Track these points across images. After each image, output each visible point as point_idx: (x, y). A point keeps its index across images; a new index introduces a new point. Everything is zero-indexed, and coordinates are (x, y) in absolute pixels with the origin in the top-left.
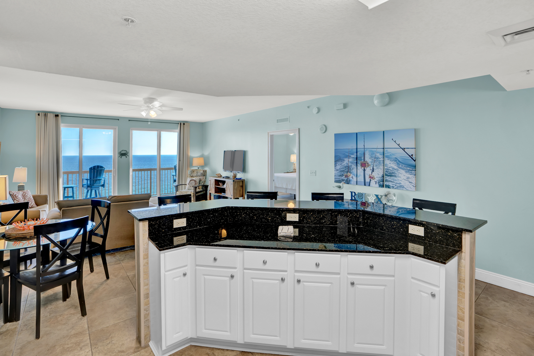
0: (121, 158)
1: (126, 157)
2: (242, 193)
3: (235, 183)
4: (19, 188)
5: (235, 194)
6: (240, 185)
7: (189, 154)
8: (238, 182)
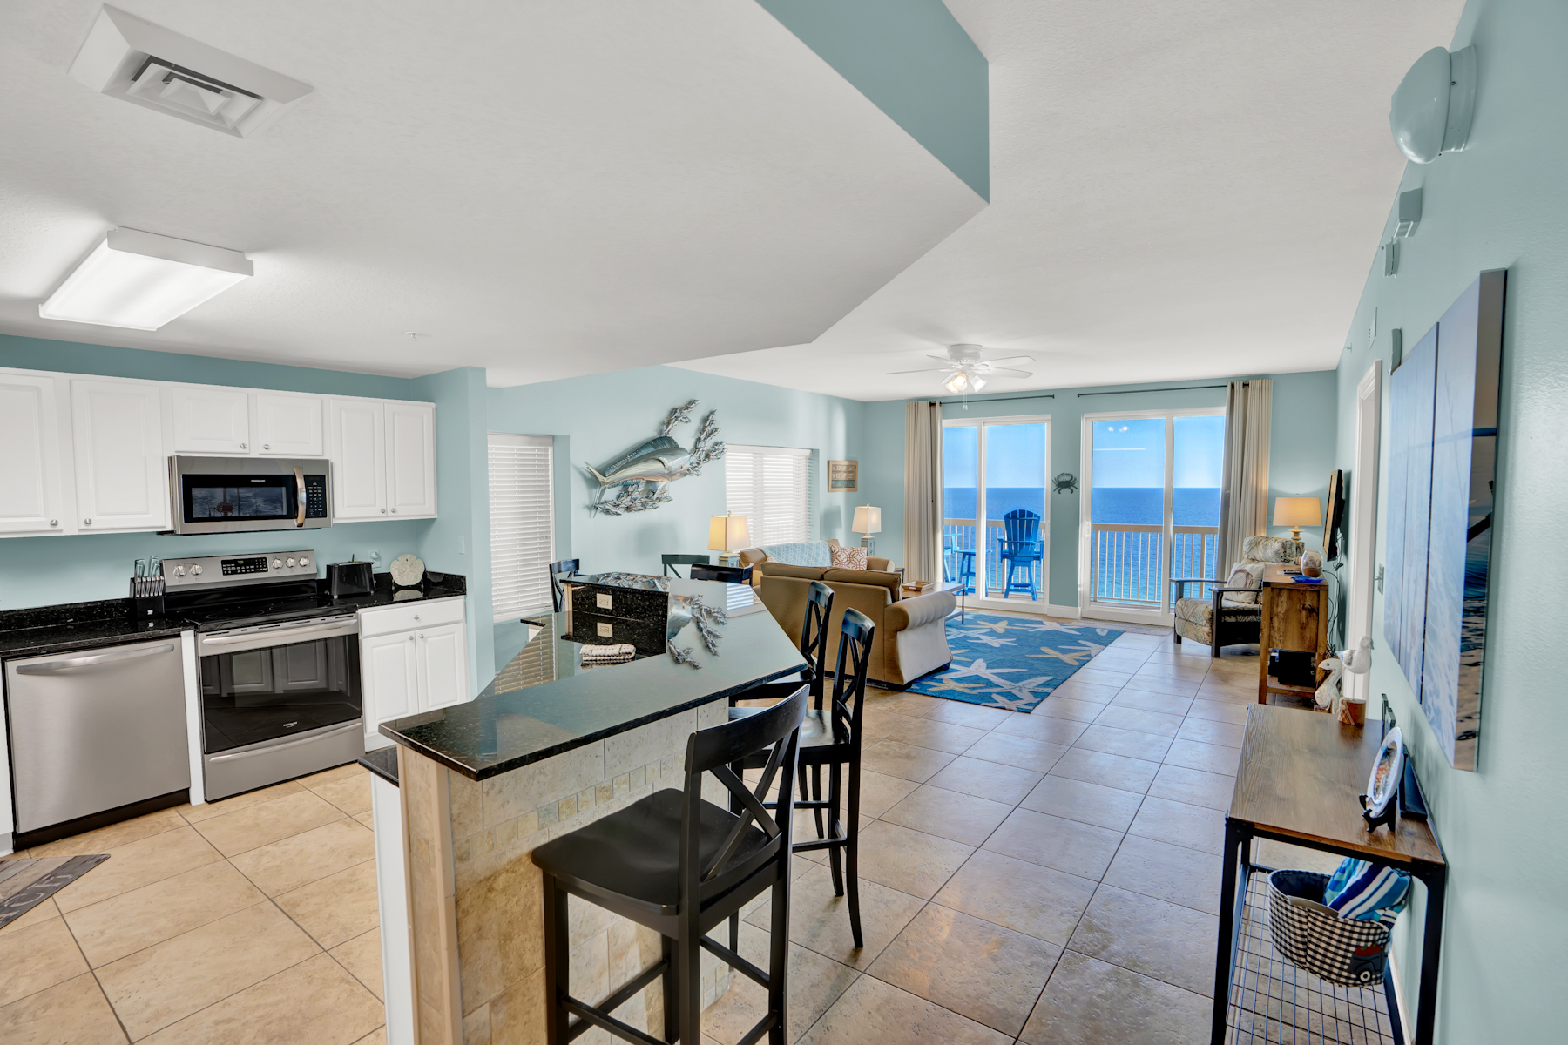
0: (1060, 493)
1: (1072, 492)
2: (1313, 635)
3: (1276, 591)
4: (865, 542)
5: (1276, 635)
6: (1304, 605)
7: (1265, 486)
8: (1294, 593)
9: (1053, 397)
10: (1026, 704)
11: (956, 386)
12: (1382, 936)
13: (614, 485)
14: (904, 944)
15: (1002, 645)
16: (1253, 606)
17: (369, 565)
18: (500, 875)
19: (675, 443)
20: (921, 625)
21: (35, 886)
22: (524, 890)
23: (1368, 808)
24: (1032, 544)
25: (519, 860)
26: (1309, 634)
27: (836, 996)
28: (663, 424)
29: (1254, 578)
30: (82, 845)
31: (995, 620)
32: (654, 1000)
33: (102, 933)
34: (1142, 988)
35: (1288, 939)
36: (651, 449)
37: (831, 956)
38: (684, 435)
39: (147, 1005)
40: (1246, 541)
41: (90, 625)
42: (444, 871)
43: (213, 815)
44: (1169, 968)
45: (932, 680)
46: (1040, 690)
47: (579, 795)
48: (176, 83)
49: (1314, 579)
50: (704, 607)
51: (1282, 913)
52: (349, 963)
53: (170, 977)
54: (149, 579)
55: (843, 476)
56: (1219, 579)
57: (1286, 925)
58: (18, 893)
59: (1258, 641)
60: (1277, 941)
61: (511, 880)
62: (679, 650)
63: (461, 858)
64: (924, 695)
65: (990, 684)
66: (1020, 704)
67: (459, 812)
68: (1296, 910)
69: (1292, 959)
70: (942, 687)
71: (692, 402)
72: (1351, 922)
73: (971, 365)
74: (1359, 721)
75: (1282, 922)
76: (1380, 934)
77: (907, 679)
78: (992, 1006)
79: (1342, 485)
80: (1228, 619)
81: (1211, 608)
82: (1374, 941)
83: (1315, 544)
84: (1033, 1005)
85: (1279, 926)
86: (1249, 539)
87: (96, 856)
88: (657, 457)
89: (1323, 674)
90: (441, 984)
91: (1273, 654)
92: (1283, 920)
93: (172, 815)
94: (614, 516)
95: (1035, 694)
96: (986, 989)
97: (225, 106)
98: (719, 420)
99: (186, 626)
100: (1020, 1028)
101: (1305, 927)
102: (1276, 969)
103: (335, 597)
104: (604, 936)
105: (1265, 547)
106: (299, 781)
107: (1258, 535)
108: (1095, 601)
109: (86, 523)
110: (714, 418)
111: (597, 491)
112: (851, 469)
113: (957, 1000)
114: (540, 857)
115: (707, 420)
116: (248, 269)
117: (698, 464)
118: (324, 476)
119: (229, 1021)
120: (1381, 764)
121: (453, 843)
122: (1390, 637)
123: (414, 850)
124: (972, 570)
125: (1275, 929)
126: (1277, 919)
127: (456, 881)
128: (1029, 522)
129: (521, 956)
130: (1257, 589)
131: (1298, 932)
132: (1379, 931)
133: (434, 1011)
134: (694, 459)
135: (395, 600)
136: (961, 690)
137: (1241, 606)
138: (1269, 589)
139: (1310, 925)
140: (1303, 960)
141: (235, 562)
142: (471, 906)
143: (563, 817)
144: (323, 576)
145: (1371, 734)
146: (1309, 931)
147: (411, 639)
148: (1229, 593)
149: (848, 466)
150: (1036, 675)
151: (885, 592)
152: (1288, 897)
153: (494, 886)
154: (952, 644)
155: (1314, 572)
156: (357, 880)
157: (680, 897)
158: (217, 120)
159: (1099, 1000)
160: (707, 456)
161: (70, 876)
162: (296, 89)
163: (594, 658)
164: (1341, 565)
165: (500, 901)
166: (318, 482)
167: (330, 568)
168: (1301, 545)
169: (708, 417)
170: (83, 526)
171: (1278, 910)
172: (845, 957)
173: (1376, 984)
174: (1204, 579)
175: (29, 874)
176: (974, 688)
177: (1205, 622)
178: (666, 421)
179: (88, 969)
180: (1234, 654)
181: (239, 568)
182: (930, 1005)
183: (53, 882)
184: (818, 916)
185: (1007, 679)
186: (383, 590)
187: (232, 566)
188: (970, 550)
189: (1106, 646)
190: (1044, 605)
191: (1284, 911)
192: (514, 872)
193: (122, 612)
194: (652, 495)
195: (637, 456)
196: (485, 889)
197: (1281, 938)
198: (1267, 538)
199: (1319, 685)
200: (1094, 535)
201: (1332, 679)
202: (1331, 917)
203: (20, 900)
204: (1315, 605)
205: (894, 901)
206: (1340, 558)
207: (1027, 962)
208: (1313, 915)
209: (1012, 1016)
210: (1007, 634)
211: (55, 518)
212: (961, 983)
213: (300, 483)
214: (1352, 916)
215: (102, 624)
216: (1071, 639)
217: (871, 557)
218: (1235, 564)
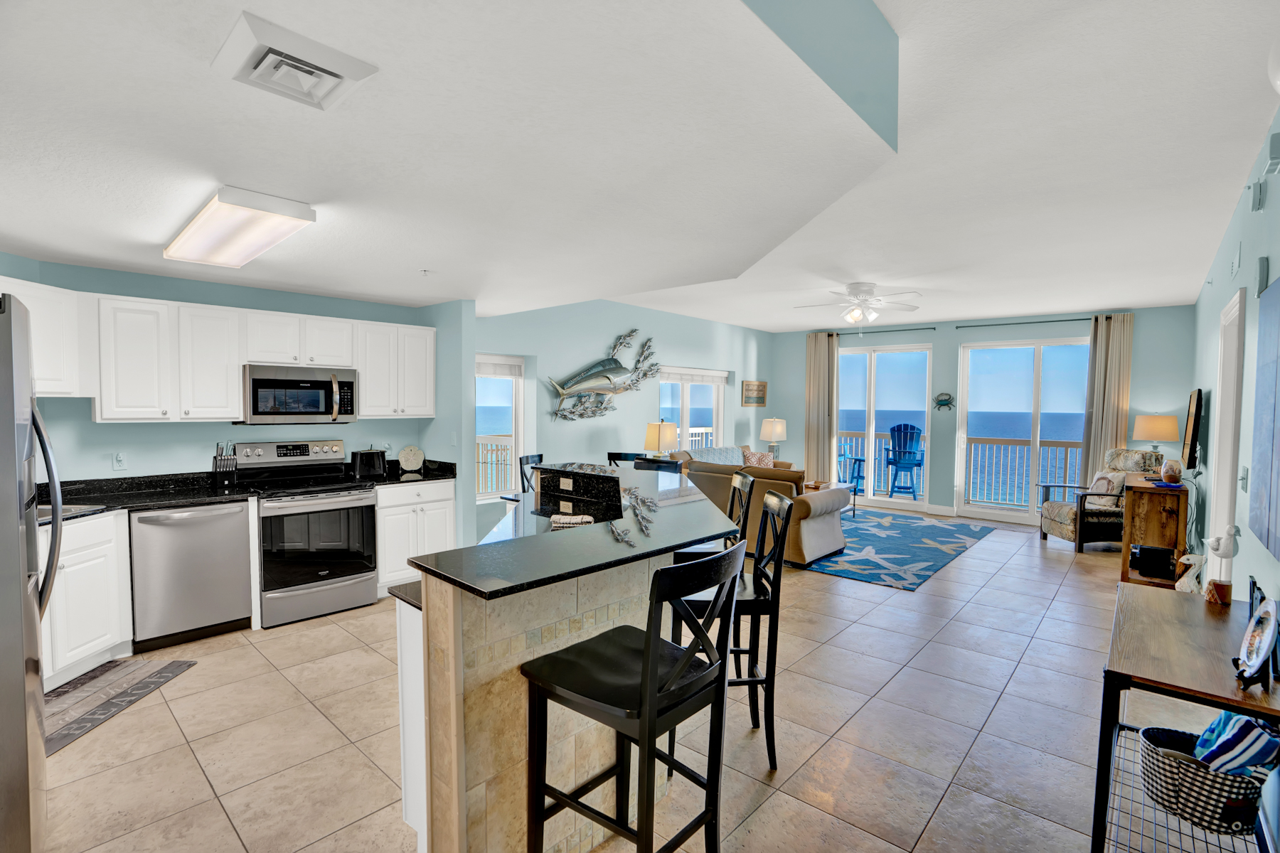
0: (939, 410)
1: (950, 409)
2: (1173, 534)
3: (1138, 494)
4: (771, 449)
5: (1138, 533)
6: (1164, 507)
7: (1126, 405)
8: (1155, 496)
9: (934, 329)
10: (910, 584)
11: (852, 317)
12: (1253, 791)
13: (571, 396)
14: (812, 770)
15: (888, 536)
16: (1114, 509)
17: (383, 453)
18: (496, 681)
19: (620, 363)
20: (820, 515)
21: (147, 680)
22: (514, 696)
23: (1241, 669)
24: (914, 453)
25: (511, 671)
26: (1169, 532)
27: (756, 807)
28: (611, 348)
29: (1115, 484)
30: (178, 653)
31: (882, 516)
32: (608, 796)
33: (194, 717)
34: (1021, 821)
35: (1159, 787)
36: (601, 368)
37: (750, 775)
38: (627, 357)
39: (227, 771)
40: (1108, 453)
41: (185, 490)
42: (456, 674)
43: (267, 638)
44: (1046, 806)
45: (829, 561)
46: (923, 573)
47: (558, 624)
48: (284, 68)
49: (1174, 485)
50: (639, 498)
51: (1153, 764)
52: (370, 753)
53: (242, 752)
54: (226, 458)
55: (754, 394)
56: (1082, 486)
57: (1158, 775)
58: (137, 684)
59: (1120, 540)
60: (1148, 789)
61: (505, 687)
62: (619, 531)
63: (469, 665)
64: (823, 573)
65: (878, 566)
66: (905, 583)
67: (468, 628)
68: (1167, 761)
69: (1164, 806)
70: (838, 567)
71: (634, 331)
72: (1222, 776)
73: (867, 300)
74: (1226, 601)
75: (1153, 772)
76: (1251, 789)
77: (808, 559)
78: (888, 824)
79: (1202, 402)
80: (1090, 520)
81: (1075, 509)
82: (1244, 795)
83: (1174, 456)
84: (924, 826)
85: (1150, 775)
86: (1110, 451)
87: (188, 662)
88: (605, 374)
89: (1183, 568)
90: (450, 763)
91: (1134, 550)
92: (1154, 770)
93: (238, 636)
94: (570, 421)
95: (918, 576)
96: (883, 810)
97: (315, 86)
98: (655, 347)
99: (252, 494)
100: (913, 845)
101: (1176, 777)
102: (1149, 814)
103: (358, 477)
104: (572, 739)
105: (1126, 458)
106: (329, 617)
107: (1119, 447)
108: (969, 503)
109: (185, 413)
110: (651, 344)
111: (558, 400)
112: (761, 388)
113: (858, 817)
114: (526, 670)
115: (645, 346)
116: (312, 216)
117: (638, 381)
118: (353, 382)
119: (285, 787)
120: (1254, 631)
121: (463, 653)
122: (1257, 527)
123: (432, 657)
124: (861, 474)
125: (1147, 778)
126: (1149, 769)
127: (464, 683)
128: (912, 434)
129: (510, 748)
130: (1118, 494)
131: (1170, 781)
132: (1250, 786)
133: (443, 785)
134: (634, 377)
135: (401, 480)
136: (854, 570)
137: (1103, 508)
138: (1131, 492)
139: (1181, 775)
140: (1175, 806)
141: (286, 447)
142: (475, 704)
143: (545, 640)
144: (349, 460)
145: (1238, 613)
146: (1180, 781)
147: (414, 511)
148: (1092, 497)
149: (759, 386)
150: (919, 561)
151: (791, 487)
152: (1160, 749)
153: (492, 690)
154: (845, 533)
155: (1174, 478)
156: (374, 692)
157: (641, 704)
158: (307, 98)
159: (982, 827)
160: (645, 375)
161: (170, 675)
162: (366, 69)
163: (562, 525)
164: (1200, 473)
165: (496, 702)
166: (348, 388)
167: (354, 455)
168: (1159, 457)
169: (646, 343)
170: (184, 416)
171: (1149, 761)
172: (762, 776)
173: (1248, 834)
174: (1067, 485)
175: (143, 671)
176: (864, 570)
177: (1069, 521)
178: (612, 346)
179: (184, 741)
180: (1095, 550)
181: (288, 452)
182: (835, 820)
183: (159, 678)
184: (739, 743)
185: (894, 563)
186: (393, 473)
187: (284, 449)
188: (859, 457)
189: (980, 539)
190: (924, 505)
191: (1155, 762)
192: (507, 680)
193: (206, 482)
194: (600, 406)
195: (590, 373)
196: (485, 692)
197: (1153, 786)
198: (1128, 451)
199: (1180, 576)
200: (968, 447)
201: (1192, 573)
202: (1202, 770)
203: (138, 689)
204: (1175, 507)
205: (802, 735)
206: (1200, 467)
207: (918, 792)
208: (1184, 767)
209: (906, 834)
210: (892, 527)
211: (165, 409)
212: (861, 804)
213: (336, 388)
214: (1223, 770)
215: (194, 490)
216: (948, 533)
217: (775, 460)
218: (1097, 472)
